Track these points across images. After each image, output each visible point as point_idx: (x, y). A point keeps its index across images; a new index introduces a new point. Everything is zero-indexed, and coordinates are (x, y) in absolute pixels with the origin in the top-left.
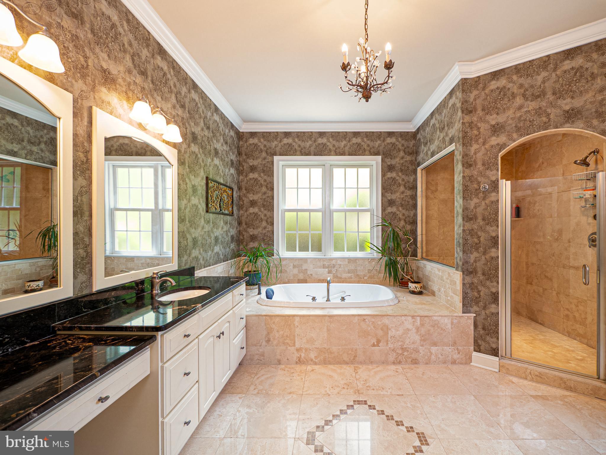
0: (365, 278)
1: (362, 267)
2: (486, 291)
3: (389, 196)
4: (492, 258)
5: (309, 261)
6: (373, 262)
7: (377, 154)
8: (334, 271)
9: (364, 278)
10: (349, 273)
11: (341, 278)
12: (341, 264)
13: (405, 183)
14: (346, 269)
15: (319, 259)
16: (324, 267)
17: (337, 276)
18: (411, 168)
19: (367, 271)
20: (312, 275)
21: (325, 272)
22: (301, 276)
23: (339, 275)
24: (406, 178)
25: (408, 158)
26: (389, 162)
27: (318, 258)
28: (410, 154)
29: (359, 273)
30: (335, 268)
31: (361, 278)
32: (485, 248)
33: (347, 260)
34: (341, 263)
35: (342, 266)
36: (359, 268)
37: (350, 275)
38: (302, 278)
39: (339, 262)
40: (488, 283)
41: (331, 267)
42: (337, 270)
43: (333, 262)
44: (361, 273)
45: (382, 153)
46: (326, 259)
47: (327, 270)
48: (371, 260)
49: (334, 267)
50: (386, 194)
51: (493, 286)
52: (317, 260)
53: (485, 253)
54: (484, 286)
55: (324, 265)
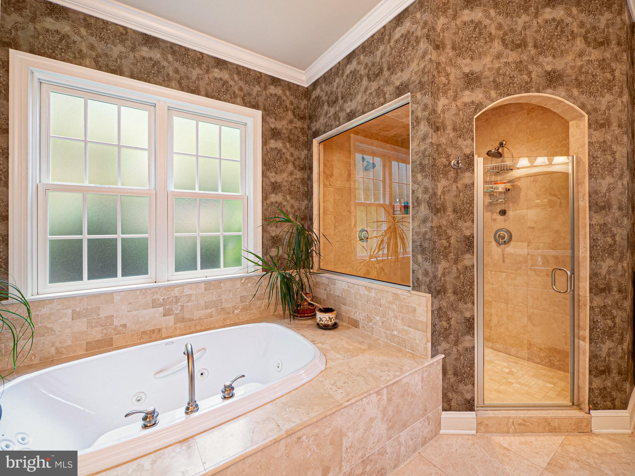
0: (236, 312)
1: (231, 295)
2: (459, 318)
3: (273, 177)
4: (466, 268)
5: (117, 298)
6: (248, 283)
7: (255, 106)
8: (177, 309)
9: (233, 312)
10: (206, 308)
11: (191, 320)
12: (191, 295)
13: (295, 160)
14: (202, 302)
15: (144, 291)
16: (155, 304)
17: (183, 318)
18: (303, 139)
19: (239, 300)
20: (125, 326)
21: (157, 315)
22: (96, 334)
23: (187, 316)
24: (296, 153)
25: (299, 124)
26: (273, 123)
27: (141, 290)
28: (302, 118)
29: (225, 305)
30: (179, 304)
31: (228, 313)
32: (457, 253)
33: (203, 285)
34: (191, 292)
35: (193, 298)
36: (224, 297)
37: (209, 311)
38: (99, 337)
39: (187, 291)
40: (461, 305)
41: (171, 302)
42: (182, 306)
43: (176, 292)
44: (228, 305)
45: (262, 107)
46: (159, 288)
47: (161, 309)
48: (246, 280)
49: (176, 302)
50: (269, 174)
51: (467, 309)
52: (138, 292)
53: (456, 261)
54: (455, 310)
55: (154, 301)
